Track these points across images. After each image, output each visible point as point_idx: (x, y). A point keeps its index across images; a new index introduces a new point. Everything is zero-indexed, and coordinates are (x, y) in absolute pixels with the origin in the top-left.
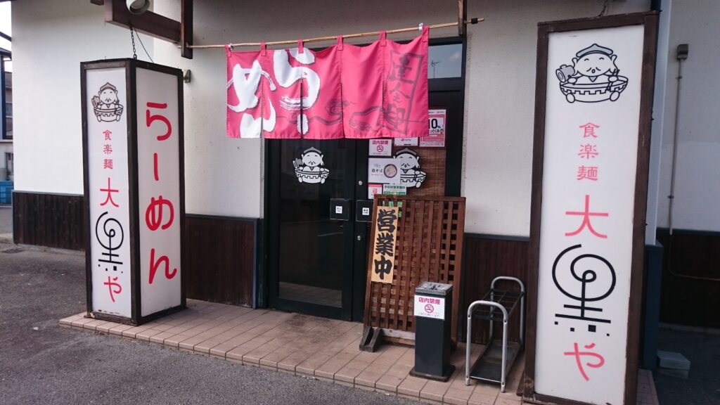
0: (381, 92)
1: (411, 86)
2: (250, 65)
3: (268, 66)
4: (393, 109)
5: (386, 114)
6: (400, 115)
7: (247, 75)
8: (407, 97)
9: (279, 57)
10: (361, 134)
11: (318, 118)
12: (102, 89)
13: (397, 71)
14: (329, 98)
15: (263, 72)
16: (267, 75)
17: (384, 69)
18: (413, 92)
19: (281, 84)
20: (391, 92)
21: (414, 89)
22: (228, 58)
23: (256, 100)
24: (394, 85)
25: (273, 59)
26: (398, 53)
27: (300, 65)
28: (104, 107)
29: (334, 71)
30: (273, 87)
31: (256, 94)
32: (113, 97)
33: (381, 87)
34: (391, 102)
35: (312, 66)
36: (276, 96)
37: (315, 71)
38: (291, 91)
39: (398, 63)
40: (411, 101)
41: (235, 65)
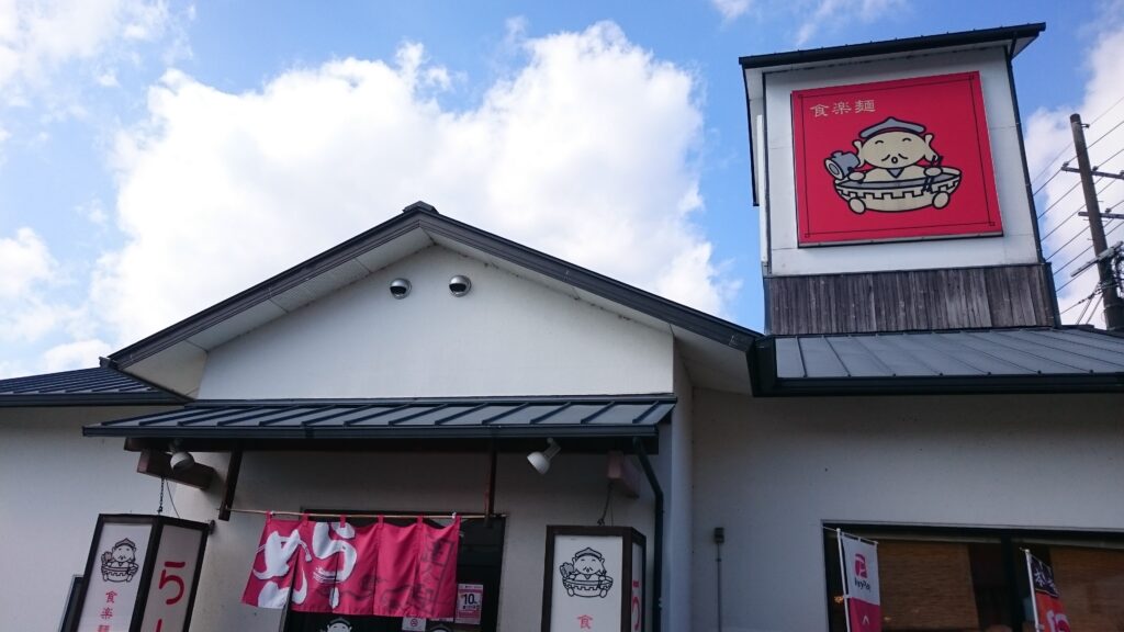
0: (414, 571)
1: (440, 569)
2: (288, 534)
3: (307, 537)
4: (423, 590)
5: (416, 594)
6: (428, 596)
7: (283, 543)
8: (436, 579)
9: (319, 529)
10: (390, 612)
11: (350, 593)
12: (117, 546)
13: (430, 554)
14: (364, 573)
15: (301, 542)
16: (305, 545)
17: (418, 550)
18: (442, 575)
19: (317, 555)
20: (423, 573)
21: (444, 571)
22: (267, 524)
23: (287, 568)
24: (425, 566)
25: (313, 529)
26: (432, 538)
27: (339, 538)
28: (115, 565)
29: (372, 548)
30: (308, 558)
31: (288, 562)
32: (129, 554)
33: (415, 566)
34: (422, 582)
35: (351, 541)
36: (310, 567)
37: (354, 546)
38: (326, 563)
39: (431, 547)
40: (439, 584)
41: (272, 531)
